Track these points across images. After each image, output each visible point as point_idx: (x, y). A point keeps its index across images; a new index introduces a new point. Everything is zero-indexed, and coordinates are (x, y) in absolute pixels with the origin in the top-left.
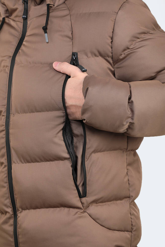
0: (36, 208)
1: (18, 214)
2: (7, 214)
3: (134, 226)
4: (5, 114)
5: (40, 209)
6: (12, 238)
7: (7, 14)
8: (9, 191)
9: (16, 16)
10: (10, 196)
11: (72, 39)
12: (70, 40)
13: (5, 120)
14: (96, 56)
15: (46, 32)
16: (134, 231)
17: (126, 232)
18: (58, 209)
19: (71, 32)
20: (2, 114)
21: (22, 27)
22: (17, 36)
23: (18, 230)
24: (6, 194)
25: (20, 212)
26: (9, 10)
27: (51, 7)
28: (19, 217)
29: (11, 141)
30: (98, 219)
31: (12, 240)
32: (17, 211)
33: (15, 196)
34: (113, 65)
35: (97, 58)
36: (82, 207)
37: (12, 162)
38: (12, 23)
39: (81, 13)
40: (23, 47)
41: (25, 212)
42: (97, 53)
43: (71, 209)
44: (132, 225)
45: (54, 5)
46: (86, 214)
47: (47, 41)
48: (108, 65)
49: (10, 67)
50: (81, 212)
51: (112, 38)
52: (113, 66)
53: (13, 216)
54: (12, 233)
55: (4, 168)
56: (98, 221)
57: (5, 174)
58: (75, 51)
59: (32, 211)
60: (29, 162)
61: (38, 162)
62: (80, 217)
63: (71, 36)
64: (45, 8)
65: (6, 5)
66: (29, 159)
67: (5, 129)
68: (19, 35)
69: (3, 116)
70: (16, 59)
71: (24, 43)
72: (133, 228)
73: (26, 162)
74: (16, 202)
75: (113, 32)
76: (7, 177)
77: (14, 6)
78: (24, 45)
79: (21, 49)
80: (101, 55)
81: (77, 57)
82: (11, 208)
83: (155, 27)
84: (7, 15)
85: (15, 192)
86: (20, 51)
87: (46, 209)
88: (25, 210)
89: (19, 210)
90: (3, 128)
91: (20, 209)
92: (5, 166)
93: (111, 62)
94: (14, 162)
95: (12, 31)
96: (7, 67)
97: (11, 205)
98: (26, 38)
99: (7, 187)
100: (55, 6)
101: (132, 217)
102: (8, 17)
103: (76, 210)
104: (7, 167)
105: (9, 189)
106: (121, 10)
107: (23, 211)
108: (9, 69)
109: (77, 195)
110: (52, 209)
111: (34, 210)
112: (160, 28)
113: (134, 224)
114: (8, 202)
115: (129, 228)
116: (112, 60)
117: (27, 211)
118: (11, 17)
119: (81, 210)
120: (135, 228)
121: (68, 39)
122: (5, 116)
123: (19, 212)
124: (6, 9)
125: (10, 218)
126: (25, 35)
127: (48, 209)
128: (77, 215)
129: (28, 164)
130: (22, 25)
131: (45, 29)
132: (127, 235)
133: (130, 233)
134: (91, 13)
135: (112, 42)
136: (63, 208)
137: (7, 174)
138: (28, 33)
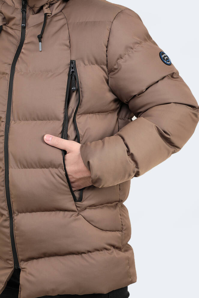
0: (32, 211)
1: (14, 216)
2: (3, 216)
3: (124, 226)
4: (4, 120)
5: (36, 213)
6: (9, 239)
7: (4, 21)
8: (6, 194)
9: (14, 25)
10: (6, 199)
11: (70, 47)
12: (69, 48)
13: (5, 125)
14: (92, 64)
15: (40, 41)
16: (124, 230)
17: (117, 232)
18: (54, 212)
19: (69, 41)
20: (2, 120)
21: (21, 35)
22: (16, 44)
23: (15, 231)
24: (3, 197)
25: (17, 215)
26: (6, 18)
27: (49, 15)
28: (16, 219)
29: (9, 146)
30: (92, 221)
31: (9, 241)
32: (13, 214)
33: (11, 200)
34: (107, 73)
35: (93, 66)
36: (77, 210)
37: (10, 167)
38: (10, 31)
39: (78, 22)
40: (21, 55)
41: (21, 215)
42: (94, 61)
43: (66, 213)
44: (122, 225)
45: (51, 14)
46: (80, 216)
47: (41, 50)
48: (103, 73)
49: (10, 74)
50: (76, 214)
51: (107, 47)
52: (108, 75)
53: (9, 219)
54: (9, 235)
55: (2, 172)
56: (91, 223)
57: (2, 178)
58: (73, 59)
59: (28, 214)
60: (25, 167)
61: (34, 168)
62: (75, 220)
63: (69, 45)
64: (43, 17)
65: (3, 13)
66: (25, 164)
67: (4, 134)
68: (17, 43)
69: (3, 121)
70: (16, 66)
71: (22, 50)
72: (123, 227)
73: (22, 167)
74: (13, 205)
75: (108, 41)
76: (4, 181)
77: (12, 14)
78: (22, 52)
79: (19, 56)
80: (97, 63)
81: (75, 65)
82: (7, 211)
83: (147, 37)
84: (5, 23)
85: (12, 196)
86: (19, 59)
87: (42, 212)
88: (21, 213)
89: (15, 213)
90: (3, 133)
91: (17, 213)
92: (3, 170)
93: (106, 70)
94: (11, 167)
95: (11, 38)
96: (7, 75)
97: (7, 208)
98: (24, 46)
99: (4, 190)
100: (53, 14)
101: (122, 217)
102: (5, 25)
103: (71, 213)
104: (5, 171)
105: (5, 193)
106: (115, 20)
107: (20, 214)
108: (9, 76)
109: (72, 199)
110: (48, 213)
111: (30, 213)
112: (151, 39)
113: (124, 224)
114: (4, 204)
115: (120, 227)
116: (107, 69)
117: (23, 214)
118: (8, 25)
119: (75, 213)
120: (125, 228)
121: (66, 48)
122: (5, 122)
123: (15, 215)
124: (3, 17)
125: (5, 220)
126: (23, 43)
127: (44, 212)
128: (73, 218)
129: (24, 170)
130: (21, 34)
131: (40, 38)
132: (118, 234)
133: (121, 232)
134: (87, 22)
135: (107, 51)
136: (58, 212)
137: (5, 178)
138: (26, 41)
